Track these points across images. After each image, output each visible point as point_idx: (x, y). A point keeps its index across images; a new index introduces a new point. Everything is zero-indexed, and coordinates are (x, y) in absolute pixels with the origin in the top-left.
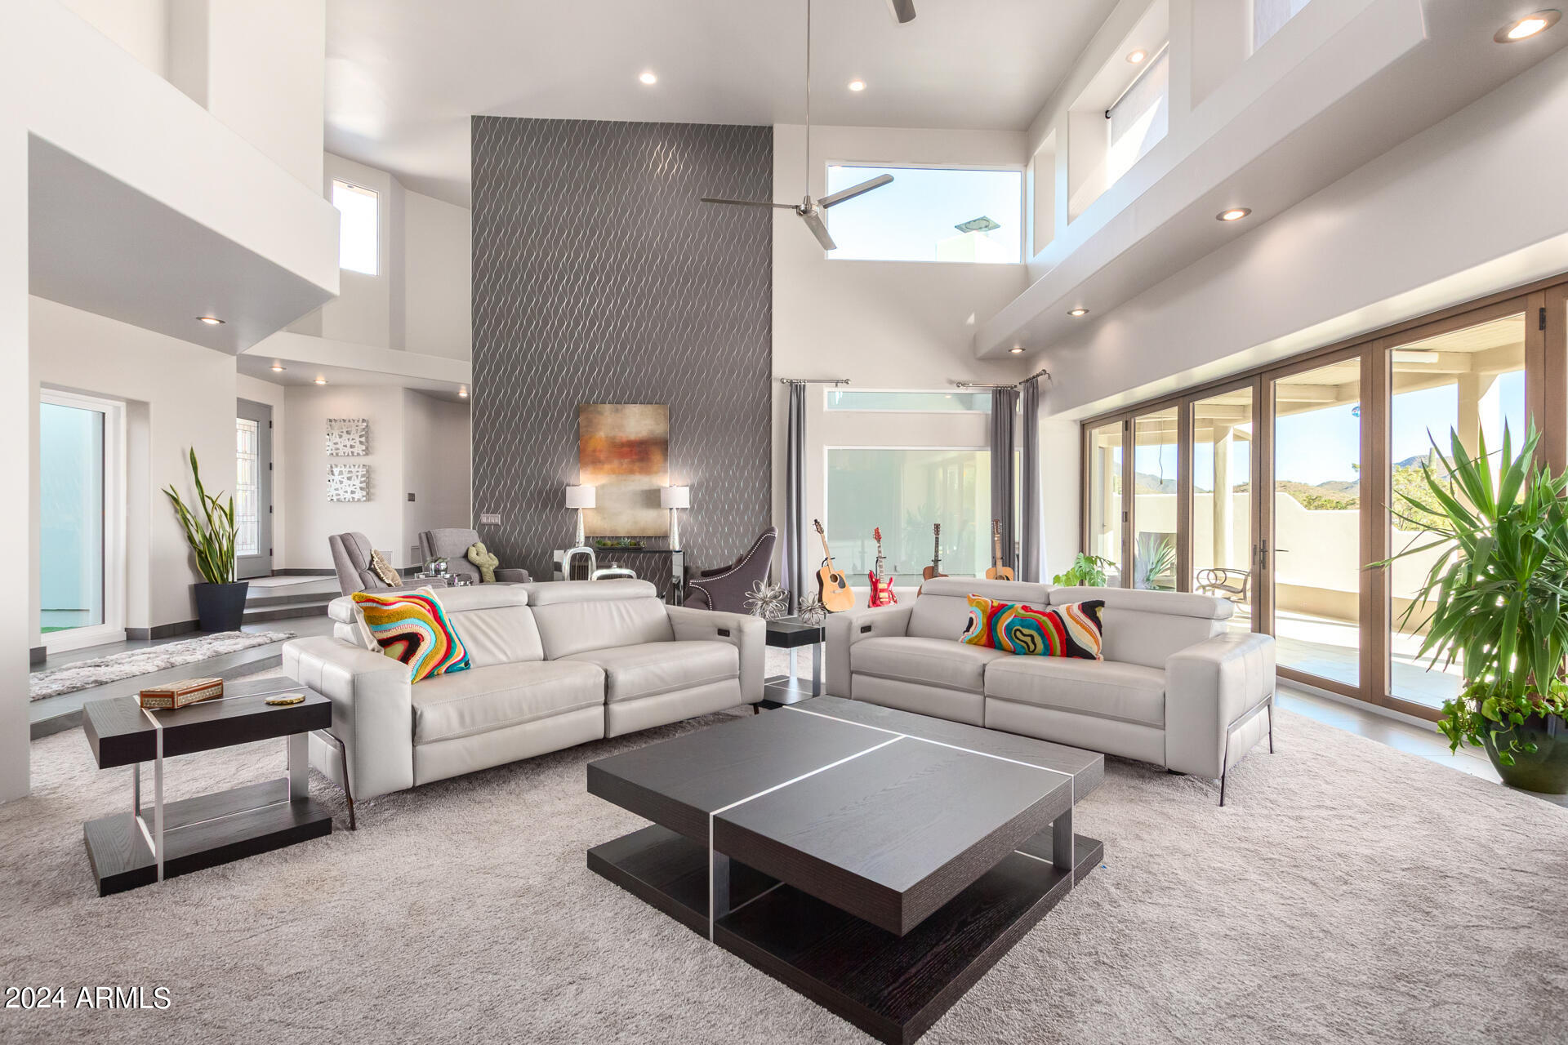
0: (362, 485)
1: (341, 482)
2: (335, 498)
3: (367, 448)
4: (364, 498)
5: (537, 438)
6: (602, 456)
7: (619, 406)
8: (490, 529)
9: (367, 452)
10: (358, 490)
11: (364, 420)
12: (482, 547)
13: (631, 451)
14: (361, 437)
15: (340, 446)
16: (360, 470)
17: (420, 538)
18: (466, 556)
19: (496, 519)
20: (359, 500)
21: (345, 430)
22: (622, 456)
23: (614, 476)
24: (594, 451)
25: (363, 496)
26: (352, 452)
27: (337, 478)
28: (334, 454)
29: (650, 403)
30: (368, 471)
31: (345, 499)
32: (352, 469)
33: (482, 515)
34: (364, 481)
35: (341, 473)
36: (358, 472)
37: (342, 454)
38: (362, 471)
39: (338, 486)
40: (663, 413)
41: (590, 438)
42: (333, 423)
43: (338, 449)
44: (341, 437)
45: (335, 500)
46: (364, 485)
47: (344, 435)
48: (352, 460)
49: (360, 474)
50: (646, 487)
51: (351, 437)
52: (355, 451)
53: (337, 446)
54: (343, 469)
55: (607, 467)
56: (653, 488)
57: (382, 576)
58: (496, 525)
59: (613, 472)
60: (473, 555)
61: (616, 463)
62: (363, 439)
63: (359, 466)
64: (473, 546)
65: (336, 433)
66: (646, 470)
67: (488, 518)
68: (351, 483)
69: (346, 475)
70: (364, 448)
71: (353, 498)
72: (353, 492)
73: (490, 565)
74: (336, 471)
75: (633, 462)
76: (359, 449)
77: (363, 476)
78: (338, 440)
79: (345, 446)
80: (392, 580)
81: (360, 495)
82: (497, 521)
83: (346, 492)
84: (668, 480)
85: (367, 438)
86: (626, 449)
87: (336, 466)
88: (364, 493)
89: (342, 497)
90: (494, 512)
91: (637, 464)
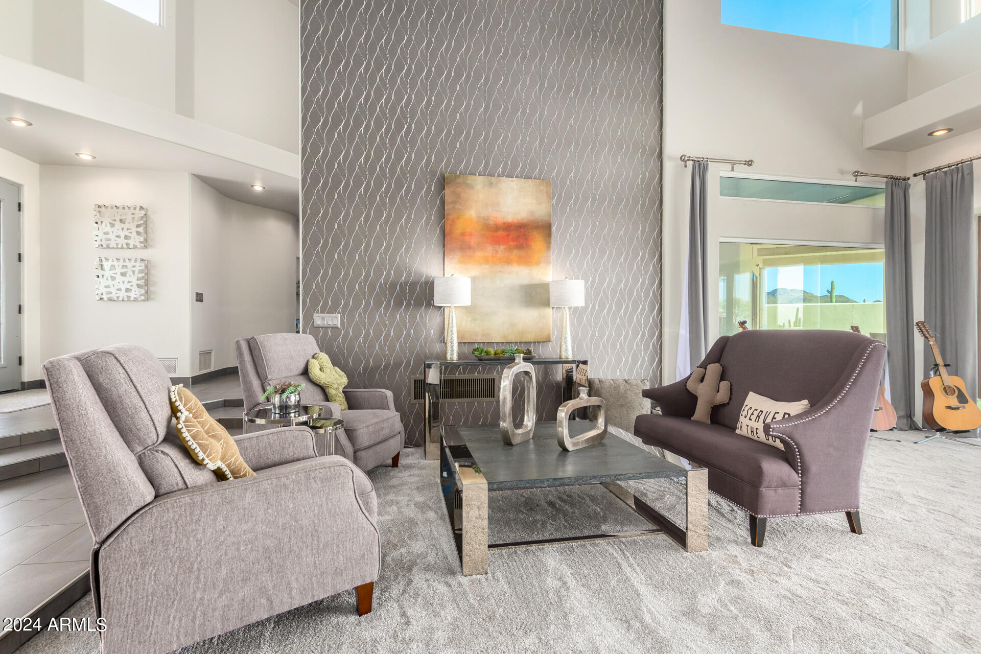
0: (139, 282)
1: (113, 278)
2: (105, 297)
3: (146, 240)
4: (143, 298)
5: (389, 216)
6: (473, 241)
7: (493, 179)
8: (325, 333)
9: (146, 244)
10: (135, 288)
11: (141, 208)
12: (324, 358)
13: (508, 236)
14: (138, 226)
15: (112, 236)
16: (138, 264)
17: (239, 347)
18: (305, 373)
19: (334, 320)
20: (136, 300)
21: (118, 218)
22: (496, 241)
23: (487, 267)
24: (463, 234)
25: (141, 295)
26: (128, 244)
27: (108, 273)
28: (105, 246)
29: (527, 177)
30: (146, 267)
31: (118, 297)
32: (127, 263)
33: (316, 315)
34: (143, 278)
35: (113, 267)
36: (134, 266)
37: (115, 246)
38: (139, 266)
39: (110, 282)
40: (545, 190)
41: (458, 218)
42: (103, 209)
43: (109, 240)
44: (112, 225)
45: (105, 299)
46: (142, 282)
47: (117, 224)
48: (128, 253)
49: (137, 269)
50: (526, 281)
51: (126, 226)
52: (132, 242)
53: (108, 236)
54: (115, 263)
55: (479, 254)
56: (533, 282)
57: (201, 455)
58: (334, 328)
59: (486, 261)
60: (315, 371)
61: (489, 250)
62: (141, 229)
63: (136, 260)
64: (313, 357)
65: (107, 221)
66: (526, 261)
67: (323, 319)
68: (126, 279)
69: (119, 270)
70: (142, 239)
71: (128, 297)
72: (128, 290)
73: (340, 385)
74: (107, 265)
75: (510, 249)
76: (136, 240)
77: (141, 271)
78: (109, 229)
79: (118, 237)
80: (222, 459)
81: (138, 293)
82: (335, 323)
83: (120, 290)
84: (550, 273)
85: (146, 228)
86: (501, 233)
87: (107, 259)
88: (143, 291)
89: (114, 296)
90: (332, 311)
91: (515, 252)
